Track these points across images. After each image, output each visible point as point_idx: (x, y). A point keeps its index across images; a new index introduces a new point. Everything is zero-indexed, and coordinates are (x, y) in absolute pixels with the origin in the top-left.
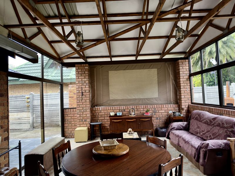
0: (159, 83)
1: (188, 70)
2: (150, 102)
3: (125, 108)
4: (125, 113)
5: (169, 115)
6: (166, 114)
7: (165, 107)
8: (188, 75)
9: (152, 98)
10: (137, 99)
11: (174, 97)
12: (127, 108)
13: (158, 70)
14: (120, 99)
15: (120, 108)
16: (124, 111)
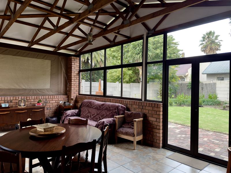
0: (52, 74)
1: (78, 66)
2: (41, 93)
3: (12, 99)
4: (12, 104)
5: (59, 105)
6: (56, 104)
7: (56, 98)
8: (78, 70)
9: (44, 89)
10: (28, 89)
11: (64, 89)
12: (14, 99)
13: (51, 62)
14: (6, 88)
15: (6, 99)
16: (11, 102)
